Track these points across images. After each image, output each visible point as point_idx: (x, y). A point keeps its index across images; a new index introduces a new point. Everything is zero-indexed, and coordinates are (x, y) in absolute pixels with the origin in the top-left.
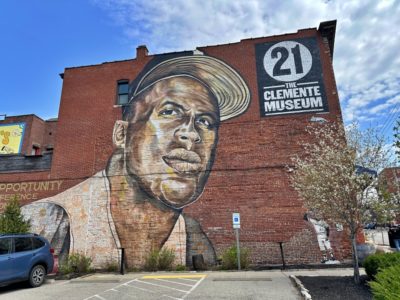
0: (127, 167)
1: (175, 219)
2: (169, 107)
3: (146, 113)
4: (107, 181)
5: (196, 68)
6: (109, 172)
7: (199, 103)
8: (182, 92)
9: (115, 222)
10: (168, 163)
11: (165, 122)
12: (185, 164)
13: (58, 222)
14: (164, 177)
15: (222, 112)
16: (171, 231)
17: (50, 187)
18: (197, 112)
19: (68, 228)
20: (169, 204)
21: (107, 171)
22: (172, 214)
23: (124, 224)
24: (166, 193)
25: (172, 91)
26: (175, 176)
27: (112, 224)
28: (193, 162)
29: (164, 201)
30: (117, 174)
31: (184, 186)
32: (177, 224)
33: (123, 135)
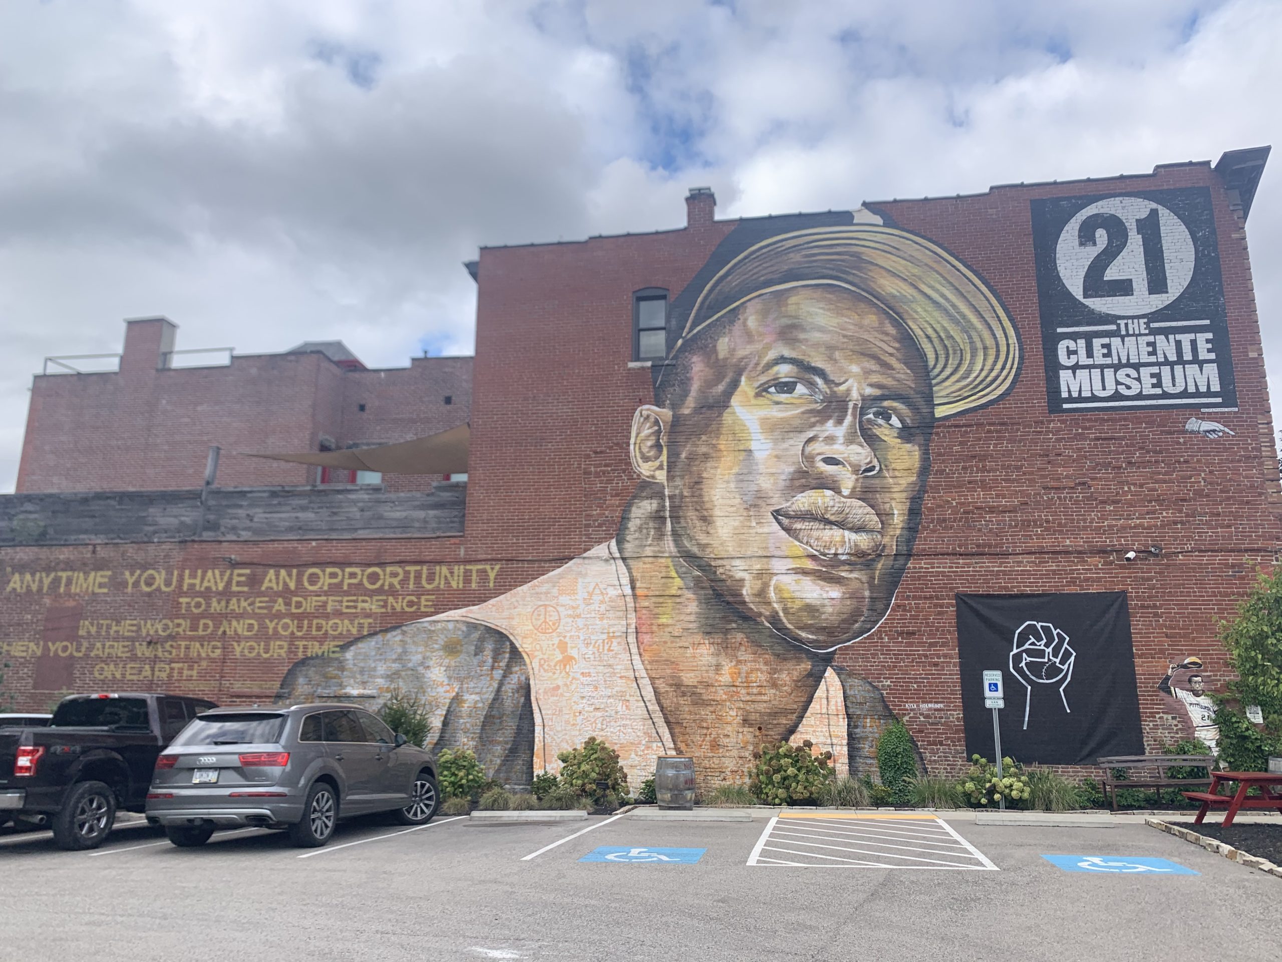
0: (675, 533)
1: (816, 678)
2: (784, 371)
3: (721, 388)
4: (623, 569)
5: (859, 262)
6: (627, 546)
7: (872, 365)
8: (822, 330)
9: (652, 679)
10: (787, 530)
11: (776, 413)
12: (836, 534)
13: (498, 674)
14: (778, 565)
15: (941, 392)
16: (805, 709)
17: (467, 580)
18: (869, 391)
19: (526, 690)
20: (797, 639)
21: (619, 543)
22: (807, 666)
23: (678, 685)
24: (785, 610)
25: (794, 327)
26: (810, 565)
27: (645, 682)
28: (858, 529)
29: (782, 629)
30: (648, 551)
31: (835, 593)
32: (820, 692)
33: (658, 446)
